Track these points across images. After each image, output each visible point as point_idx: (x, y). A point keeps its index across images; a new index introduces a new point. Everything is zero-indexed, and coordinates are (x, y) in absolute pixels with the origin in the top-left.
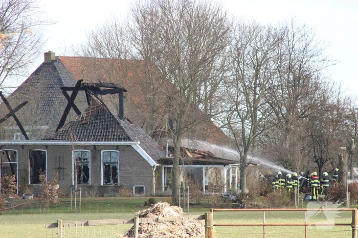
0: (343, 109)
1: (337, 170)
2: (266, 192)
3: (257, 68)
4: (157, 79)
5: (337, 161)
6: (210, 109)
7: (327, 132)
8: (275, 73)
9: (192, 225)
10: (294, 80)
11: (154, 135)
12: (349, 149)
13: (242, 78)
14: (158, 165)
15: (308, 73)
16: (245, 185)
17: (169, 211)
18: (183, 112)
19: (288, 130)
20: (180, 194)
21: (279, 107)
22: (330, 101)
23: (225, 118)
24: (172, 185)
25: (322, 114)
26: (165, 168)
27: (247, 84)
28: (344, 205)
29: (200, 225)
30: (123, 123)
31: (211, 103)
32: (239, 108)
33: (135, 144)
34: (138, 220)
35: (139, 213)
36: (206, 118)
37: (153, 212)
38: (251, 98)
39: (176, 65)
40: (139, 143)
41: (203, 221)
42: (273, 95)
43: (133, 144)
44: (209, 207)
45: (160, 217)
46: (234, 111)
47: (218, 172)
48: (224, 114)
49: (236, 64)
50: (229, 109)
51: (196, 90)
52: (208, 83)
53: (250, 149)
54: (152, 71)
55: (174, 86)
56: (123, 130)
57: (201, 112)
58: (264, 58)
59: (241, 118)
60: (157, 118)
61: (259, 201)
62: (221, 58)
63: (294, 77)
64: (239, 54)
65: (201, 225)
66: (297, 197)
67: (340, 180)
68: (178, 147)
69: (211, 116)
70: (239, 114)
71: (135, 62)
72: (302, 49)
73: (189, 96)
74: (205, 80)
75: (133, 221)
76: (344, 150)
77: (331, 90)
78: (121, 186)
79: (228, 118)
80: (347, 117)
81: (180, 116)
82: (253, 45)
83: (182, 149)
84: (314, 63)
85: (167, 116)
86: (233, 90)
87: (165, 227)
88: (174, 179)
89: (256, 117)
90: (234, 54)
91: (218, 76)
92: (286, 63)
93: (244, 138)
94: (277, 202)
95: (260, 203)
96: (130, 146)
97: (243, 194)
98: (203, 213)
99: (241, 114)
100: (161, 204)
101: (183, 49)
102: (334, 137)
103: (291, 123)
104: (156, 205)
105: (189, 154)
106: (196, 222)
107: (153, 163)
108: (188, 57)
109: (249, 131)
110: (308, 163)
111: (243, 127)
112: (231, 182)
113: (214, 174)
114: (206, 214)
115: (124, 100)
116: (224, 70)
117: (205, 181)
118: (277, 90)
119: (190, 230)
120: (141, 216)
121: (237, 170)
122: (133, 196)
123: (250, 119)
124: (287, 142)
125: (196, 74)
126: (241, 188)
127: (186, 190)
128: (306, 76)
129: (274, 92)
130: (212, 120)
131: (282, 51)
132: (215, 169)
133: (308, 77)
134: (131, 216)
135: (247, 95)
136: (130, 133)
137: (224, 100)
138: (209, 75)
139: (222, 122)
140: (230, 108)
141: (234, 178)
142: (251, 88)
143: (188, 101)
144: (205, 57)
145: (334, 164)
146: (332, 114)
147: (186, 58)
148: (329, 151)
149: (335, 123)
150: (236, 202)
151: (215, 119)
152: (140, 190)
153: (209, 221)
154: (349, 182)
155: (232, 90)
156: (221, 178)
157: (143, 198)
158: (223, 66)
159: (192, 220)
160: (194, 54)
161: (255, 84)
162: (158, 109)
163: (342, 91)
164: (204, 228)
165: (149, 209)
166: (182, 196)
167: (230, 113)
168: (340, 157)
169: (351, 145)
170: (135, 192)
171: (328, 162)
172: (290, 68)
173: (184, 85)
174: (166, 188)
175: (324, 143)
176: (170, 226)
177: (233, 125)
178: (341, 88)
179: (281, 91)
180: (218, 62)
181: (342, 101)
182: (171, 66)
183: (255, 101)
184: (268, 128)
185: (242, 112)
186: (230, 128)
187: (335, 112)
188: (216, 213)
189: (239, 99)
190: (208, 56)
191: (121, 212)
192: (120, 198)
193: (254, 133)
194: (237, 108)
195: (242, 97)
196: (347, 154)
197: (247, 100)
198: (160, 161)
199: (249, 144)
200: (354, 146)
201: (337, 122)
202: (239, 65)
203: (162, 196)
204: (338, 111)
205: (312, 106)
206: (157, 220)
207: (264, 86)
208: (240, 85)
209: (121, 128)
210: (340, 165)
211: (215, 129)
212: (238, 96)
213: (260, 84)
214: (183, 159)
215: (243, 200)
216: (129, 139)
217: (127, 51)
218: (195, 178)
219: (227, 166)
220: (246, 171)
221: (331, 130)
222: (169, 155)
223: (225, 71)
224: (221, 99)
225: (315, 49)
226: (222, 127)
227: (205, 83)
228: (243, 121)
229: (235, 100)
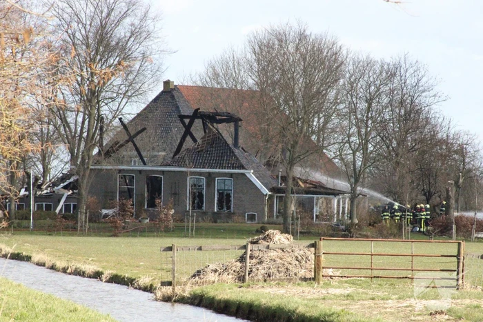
0: (452, 144)
1: (444, 203)
2: (375, 223)
3: (369, 101)
4: (273, 110)
5: (445, 194)
6: (323, 141)
7: (436, 166)
8: (387, 107)
9: (302, 252)
10: (405, 114)
11: (268, 164)
12: (457, 183)
13: (354, 111)
14: (270, 193)
15: (419, 108)
16: (355, 216)
17: (279, 238)
18: (296, 143)
19: (398, 163)
20: (291, 222)
21: (390, 140)
22: (440, 136)
23: (337, 149)
24: (283, 213)
25: (432, 148)
26: (277, 197)
27: (359, 116)
28: (451, 237)
29: (309, 253)
30: (237, 152)
31: (323, 134)
32: (351, 140)
33: (249, 173)
34: (250, 247)
35: (250, 239)
36: (318, 149)
37: (264, 239)
38: (363, 131)
39: (292, 96)
40: (252, 171)
41: (313, 249)
42: (385, 128)
43: (247, 172)
44: (319, 235)
45: (271, 244)
46: (345, 143)
47: (329, 202)
48: (336, 146)
49: (349, 97)
50: (341, 141)
51: (309, 121)
52: (321, 115)
53: (361, 180)
54: (267, 101)
55: (288, 117)
56: (238, 159)
57: (314, 143)
58: (376, 92)
59: (352, 150)
60: (270, 147)
61: (368, 231)
62: (335, 91)
63: (405, 111)
64: (352, 87)
65: (310, 253)
66: (405, 229)
67: (447, 212)
68: (291, 176)
69: (323, 147)
70: (350, 147)
71: (251, 91)
72: (414, 84)
73: (302, 127)
74: (318, 112)
75: (245, 247)
76: (452, 184)
77: (441, 125)
78: (234, 213)
79: (341, 150)
80: (456, 152)
81: (293, 147)
82: (366, 79)
83: (294, 179)
84: (425, 99)
85: (280, 146)
86: (346, 123)
87: (275, 253)
88: (286, 207)
89: (367, 149)
90: (348, 87)
91: (331, 108)
92: (398, 98)
93: (355, 169)
94: (385, 232)
95: (369, 234)
96: (243, 174)
97: (352, 224)
98: (313, 242)
99: (353, 147)
100: (272, 231)
101: (298, 81)
102: (443, 171)
103: (401, 157)
104: (267, 233)
105: (301, 183)
106: (306, 250)
107: (266, 191)
108: (303, 89)
109: (360, 163)
110: (417, 196)
111: (354, 159)
112: (341, 212)
113: (325, 204)
114: (316, 242)
115: (240, 129)
116: (337, 102)
117: (316, 211)
118: (388, 123)
119: (300, 258)
120: (252, 243)
121: (347, 201)
122: (245, 223)
123: (362, 151)
124: (396, 174)
125: (310, 105)
126: (351, 218)
127: (297, 219)
128: (417, 111)
129: (385, 125)
130: (324, 151)
131: (395, 85)
132: (325, 198)
133: (418, 112)
134: (243, 242)
135: (359, 128)
136: (244, 162)
137: (336, 132)
138: (322, 108)
139: (334, 153)
140: (343, 140)
141: (344, 208)
142: (363, 121)
143: (301, 132)
144: (319, 89)
145: (442, 197)
146: (441, 149)
147: (300, 90)
148: (437, 185)
149: (444, 157)
150: (345, 231)
151: (327, 150)
152: (252, 217)
153: (318, 249)
154: (456, 214)
155: (345, 122)
156: (331, 208)
157: (255, 225)
158: (336, 98)
159: (301, 247)
160: (309, 86)
161: (367, 117)
162: (272, 139)
163: (452, 126)
164: (313, 256)
165: (260, 237)
166: (292, 224)
167: (342, 144)
168: (448, 191)
169: (459, 179)
170: (248, 219)
171: (436, 195)
172: (402, 103)
173: (298, 117)
174: (277, 217)
175: (433, 176)
176: (280, 253)
177: (344, 157)
178: (451, 124)
179: (392, 125)
180: (332, 94)
181: (452, 136)
182: (285, 97)
183: (367, 134)
184: (378, 160)
185: (353, 144)
186: (342, 159)
187: (444, 147)
188: (325, 241)
189: (352, 131)
190: (322, 89)
191: (233, 238)
192: (233, 224)
193: (365, 165)
194: (349, 140)
195: (354, 129)
196: (454, 189)
197: (359, 132)
198: (270, 190)
199: (359, 175)
200: (461, 181)
201: (445, 156)
202: (352, 99)
203: (273, 224)
204: (447, 146)
205: (422, 141)
206: (268, 247)
207: (376, 119)
208: (352, 117)
209: (235, 156)
210: (448, 198)
211: (327, 160)
212: (350, 129)
213: (372, 117)
214: (295, 188)
215: (352, 230)
216: (242, 167)
217: (244, 81)
218: (306, 207)
219: (337, 197)
220: (356, 202)
221: (440, 164)
222: (281, 184)
223: (338, 104)
224: (333, 131)
225: (427, 85)
226: (334, 158)
227: (319, 115)
228: (354, 153)
229: (347, 132)
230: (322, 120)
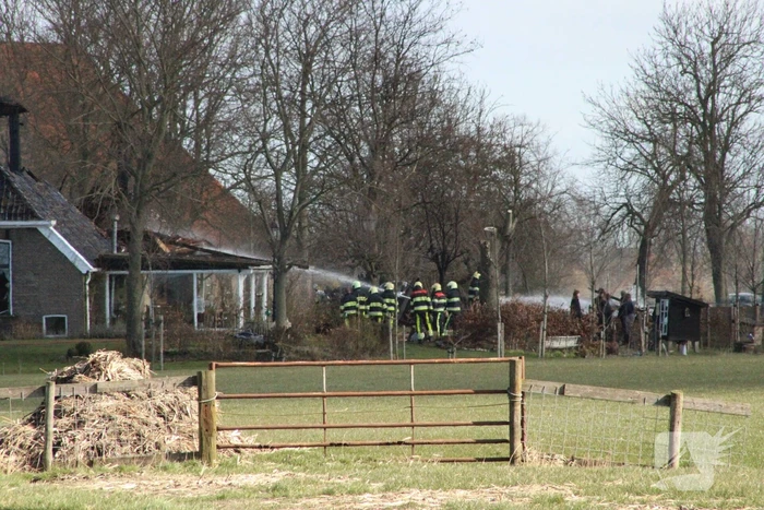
0: (490, 146)
1: (477, 275)
2: (327, 325)
3: (306, 59)
4: (92, 85)
5: (478, 259)
6: (208, 149)
7: (455, 196)
8: (344, 71)
9: (170, 398)
10: (385, 85)
11: (89, 209)
12: (502, 231)
13: (273, 81)
14: (95, 270)
15: (414, 69)
16: (284, 312)
17: (120, 368)
18: (149, 156)
19: (372, 193)
20: (144, 331)
21: (354, 144)
22: (462, 129)
23: (238, 167)
24: (126, 313)
25: (447, 157)
26: (111, 276)
27: (285, 93)
28: (493, 351)
29: (187, 397)
30: (18, 181)
31: (208, 135)
32: (268, 147)
33: (47, 227)
34: (53, 390)
35: (55, 374)
36: (198, 169)
37: (86, 371)
38: (295, 126)
39: (135, 52)
40: (54, 222)
41: (194, 389)
42: (341, 117)
43: (41, 226)
44: (206, 358)
45: (101, 382)
46: (257, 153)
47: (225, 286)
48: (238, 160)
49: (262, 51)
50: (246, 149)
51: (176, 107)
52: (202, 94)
53: (295, 234)
54: (81, 67)
55: (128, 99)
56: (20, 197)
57: (187, 155)
58: (320, 38)
59: (273, 168)
60: (92, 168)
61: (311, 343)
62: (229, 40)
63: (385, 77)
64: (267, 29)
65: (189, 399)
66: (394, 336)
67: (484, 296)
68: (140, 229)
69: (209, 164)
70: (269, 160)
71: (44, 46)
72: (402, 19)
73: (161, 121)
74: (194, 87)
75: (44, 391)
76: (492, 234)
77: (463, 106)
78: (16, 318)
79: (247, 168)
80: (499, 164)
81: (142, 164)
82: (297, 10)
83: (147, 236)
84: (426, 49)
85: (113, 165)
86: (256, 108)
87: (111, 402)
88: (132, 302)
89: (305, 163)
90: (258, 28)
91: (223, 77)
92: (368, 49)
93: (280, 210)
94: (351, 345)
95: (316, 350)
96: (34, 230)
97: (279, 331)
98: (194, 373)
99: (274, 160)
100: (103, 354)
101: (148, 18)
102: (472, 206)
103: (380, 178)
104: (91, 358)
105: (162, 246)
106: (178, 391)
107: (85, 265)
108: (159, 38)
109: (292, 195)
110: (417, 263)
111: (278, 186)
112: (253, 305)
113: (217, 288)
114: (200, 374)
115: (21, 130)
116: (235, 65)
117: (198, 304)
118: (348, 106)
119: (166, 409)
120: (59, 381)
121: (265, 279)
122: (42, 337)
123: (293, 170)
124: (371, 217)
125: (176, 72)
126: (275, 317)
127: (158, 324)
128: (411, 76)
129: (343, 110)
130: (211, 171)
131: (360, 22)
132: (218, 277)
133: (414, 78)
134: (37, 381)
135: (285, 118)
136: (34, 202)
137: (236, 130)
138: (203, 77)
139: (233, 175)
140: (251, 146)
141: (259, 299)
142: (292, 101)
143: (159, 131)
144: (193, 36)
145: (471, 264)
146: (466, 158)
147: (152, 38)
148: (460, 236)
149: (473, 176)
150: (264, 348)
151: (216, 169)
152: (56, 325)
153: (206, 389)
154: (503, 300)
155: (253, 107)
156: (231, 296)
157: (65, 342)
158: (232, 55)
159: (170, 390)
160: (172, 26)
161: (302, 93)
162: (94, 149)
163: (487, 109)
164: (195, 404)
165: (77, 366)
166: (147, 336)
167: (249, 156)
168: (483, 250)
169: (506, 222)
170: (48, 328)
171: (458, 259)
172: (377, 57)
173: (151, 98)
174: (113, 321)
175: (449, 219)
176: (122, 401)
177: (256, 184)
178: (485, 102)
179: (357, 108)
180: (223, 45)
181: (488, 130)
182: (121, 55)
183: (303, 130)
184: (331, 188)
185: (275, 154)
186: (251, 189)
187: (472, 154)
188: (222, 372)
189: (269, 126)
190: (200, 35)
191: (15, 372)
192: (14, 342)
193: (301, 200)
194: (264, 146)
195: (275, 122)
196: (498, 243)
197: (286, 128)
198: (96, 263)
199: (291, 221)
200: (512, 226)
201: (477, 173)
202: (267, 54)
203: (106, 339)
204: (477, 151)
205: (424, 141)
206: (94, 389)
207: (322, 98)
208: (270, 96)
209: (15, 191)
210: (484, 266)
211: (218, 192)
212: (266, 121)
213: (313, 92)
214: (150, 257)
215: (279, 344)
216: (34, 216)
217: (27, 24)
218: (175, 296)
219: (244, 272)
220: (286, 281)
221: (465, 192)
222: (119, 249)
223: (238, 67)
224: (230, 126)
225: (429, 18)
226: (234, 187)
227: (196, 94)
228: (277, 176)
229: (261, 129)
230: (203, 105)
